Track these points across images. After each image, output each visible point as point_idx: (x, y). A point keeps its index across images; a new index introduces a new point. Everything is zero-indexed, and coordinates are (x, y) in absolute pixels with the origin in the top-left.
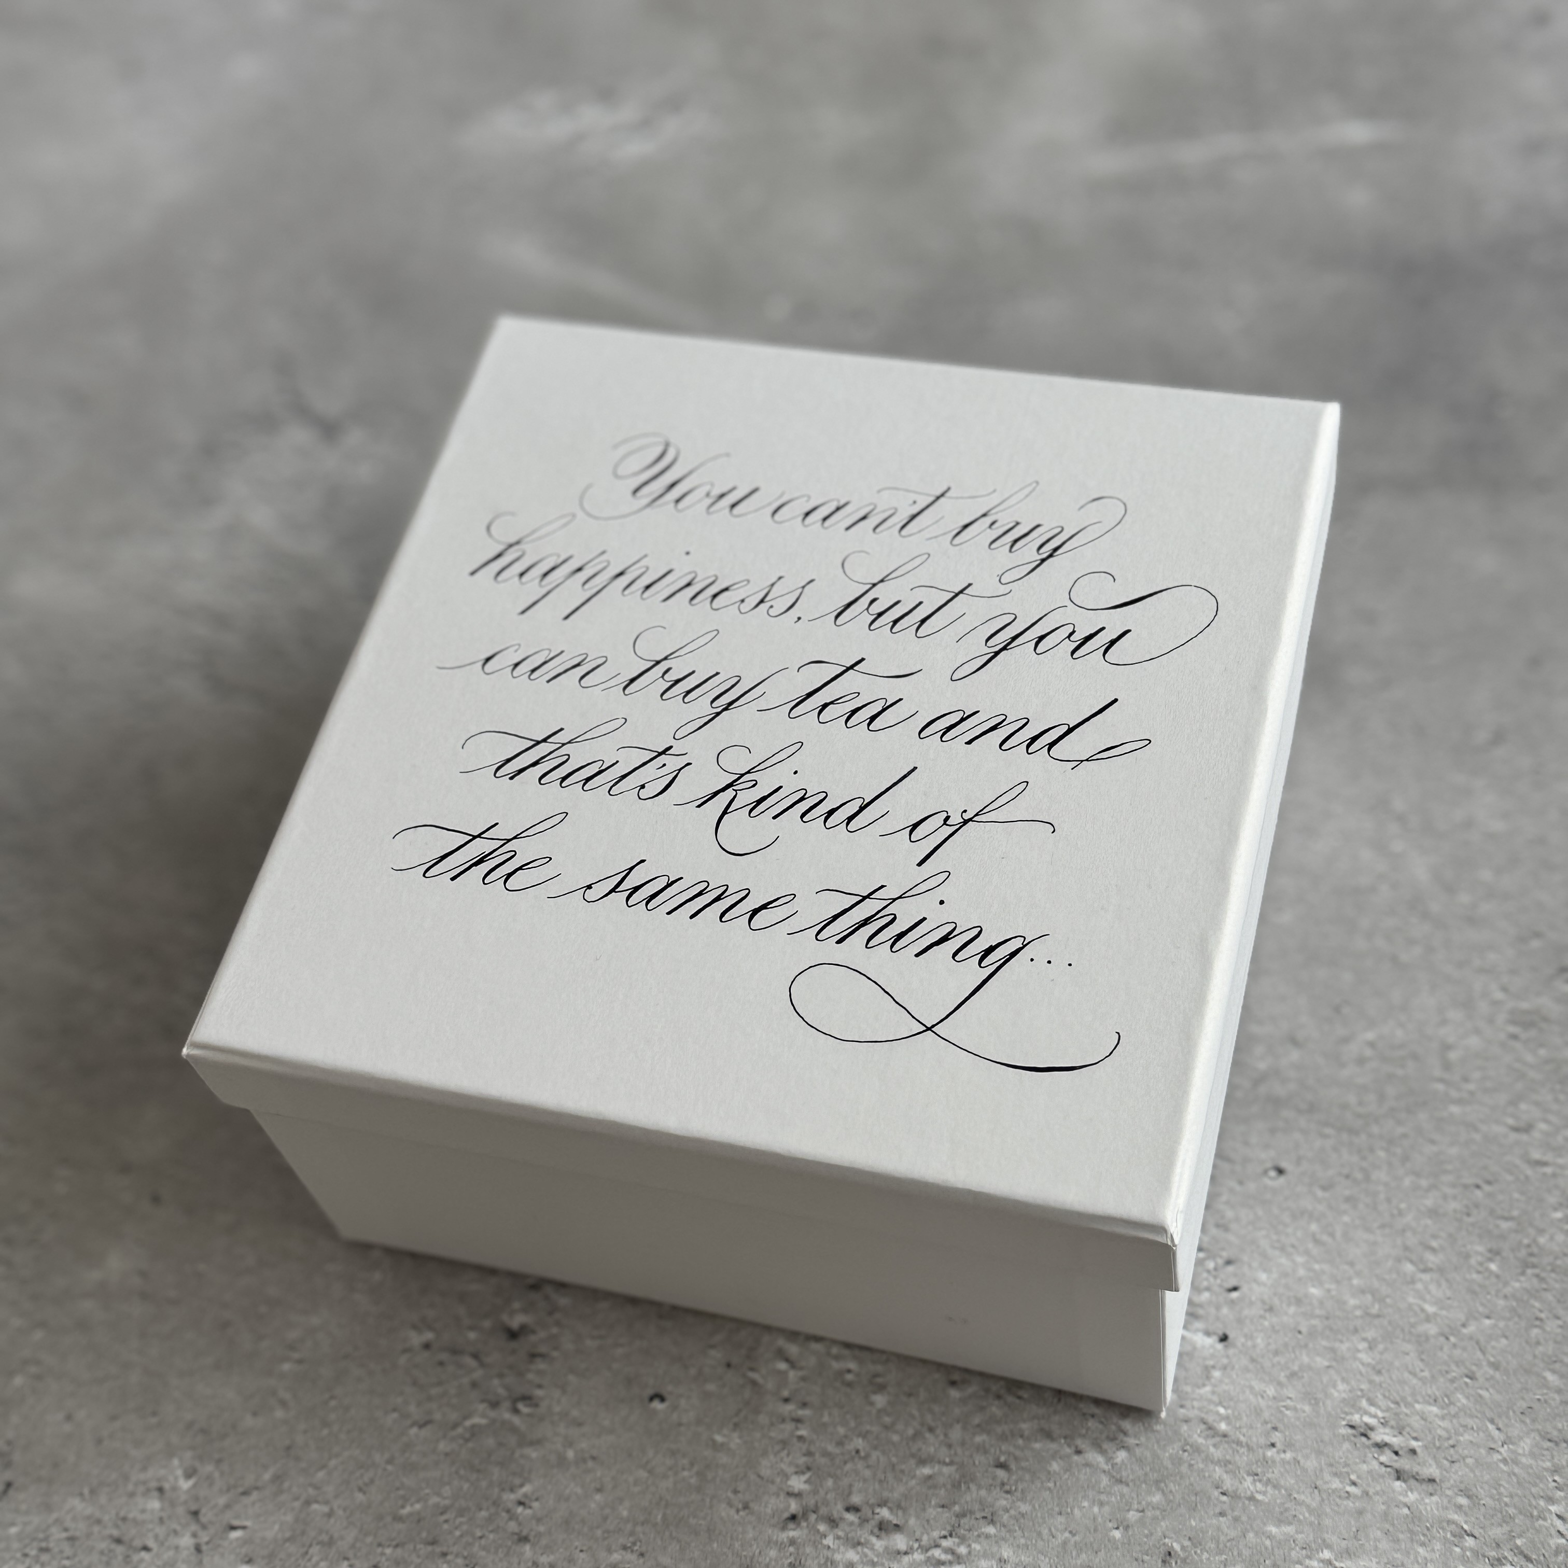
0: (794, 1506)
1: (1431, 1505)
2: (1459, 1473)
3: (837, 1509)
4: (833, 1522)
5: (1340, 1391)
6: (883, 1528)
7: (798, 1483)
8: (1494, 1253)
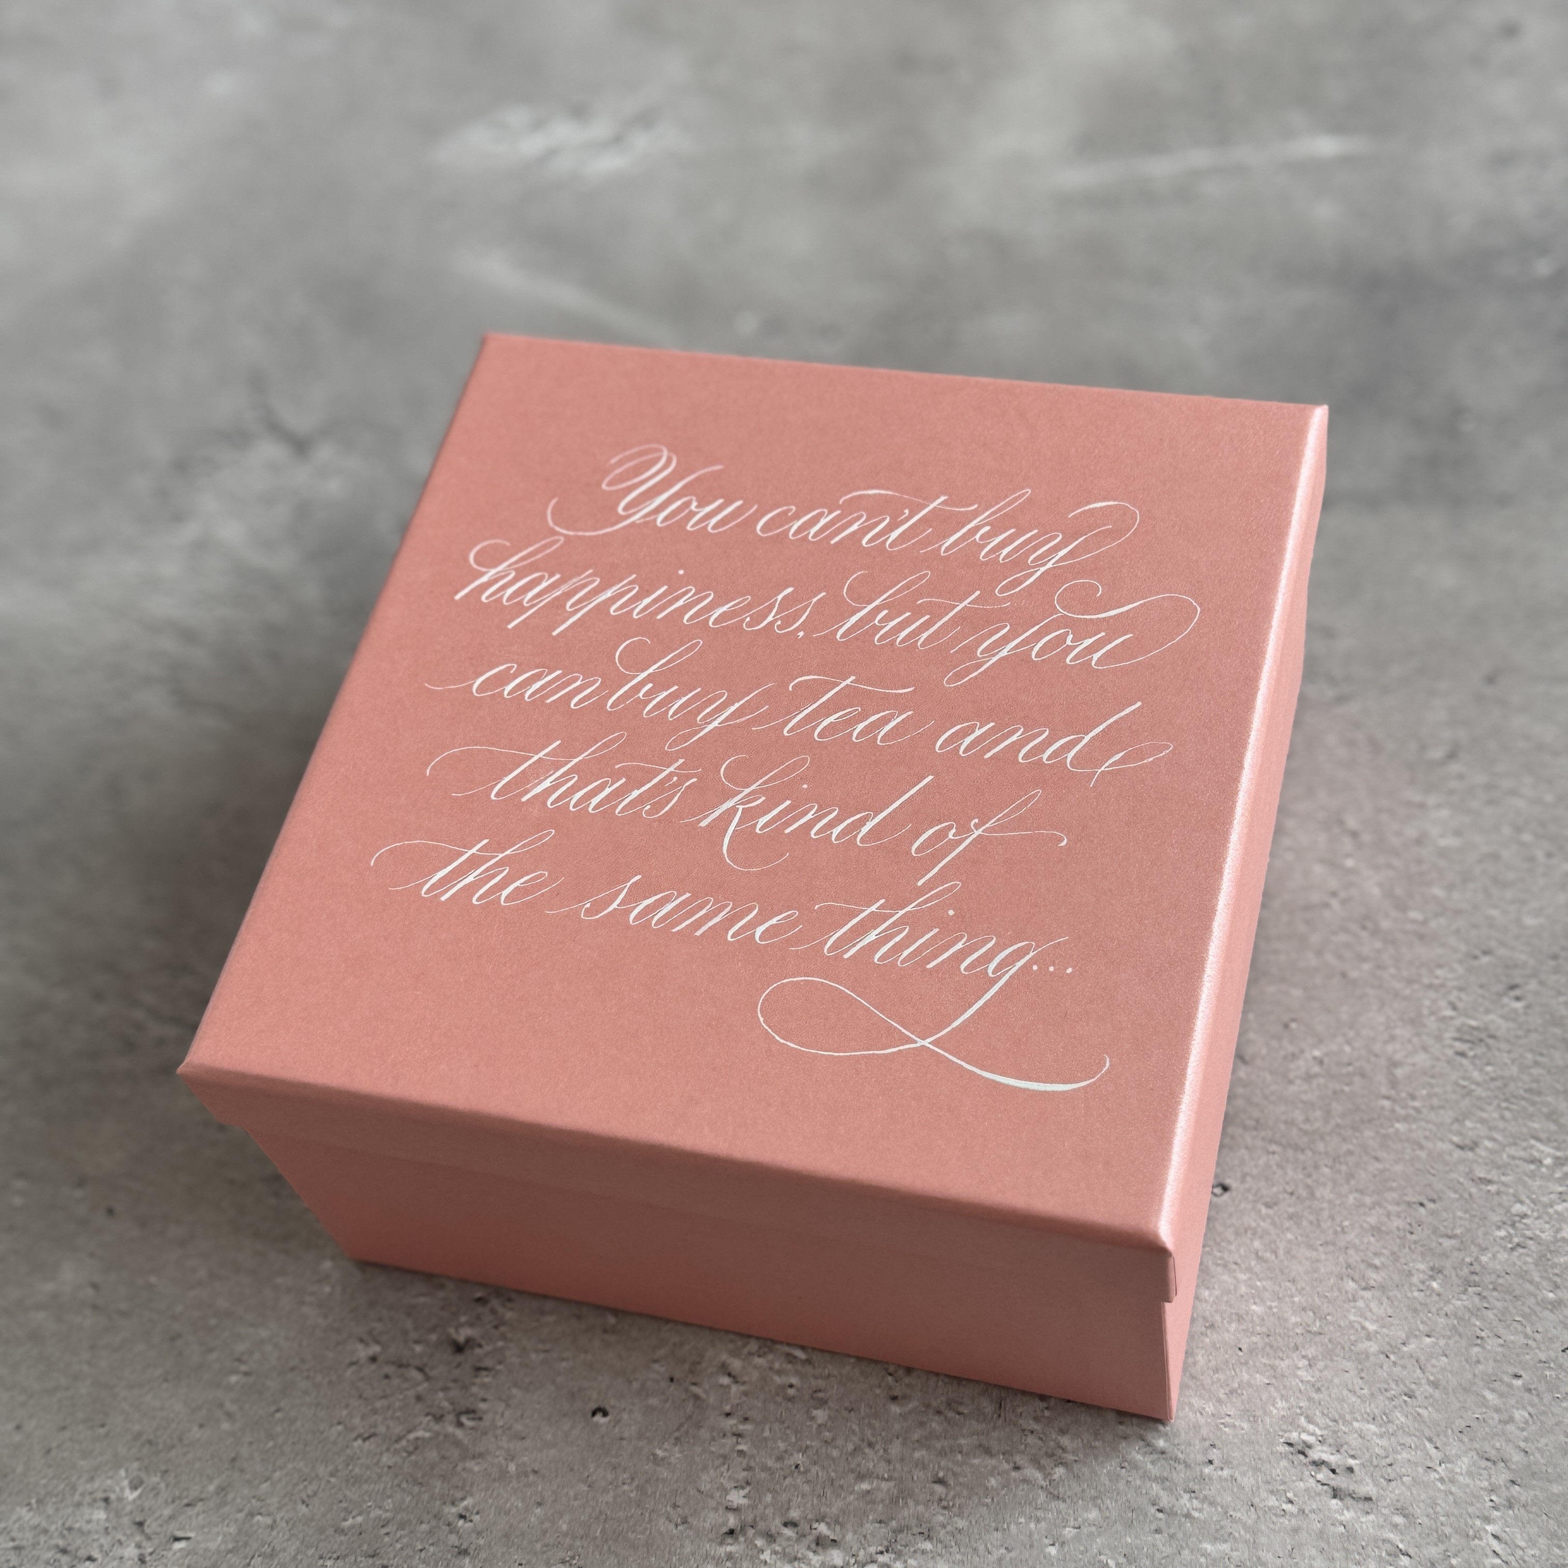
0: (732, 1521)
1: (1367, 1523)
2: (1397, 1491)
3: (776, 1524)
4: (771, 1537)
5: (1280, 1407)
6: (820, 1543)
7: (737, 1498)
8: (1436, 1271)
